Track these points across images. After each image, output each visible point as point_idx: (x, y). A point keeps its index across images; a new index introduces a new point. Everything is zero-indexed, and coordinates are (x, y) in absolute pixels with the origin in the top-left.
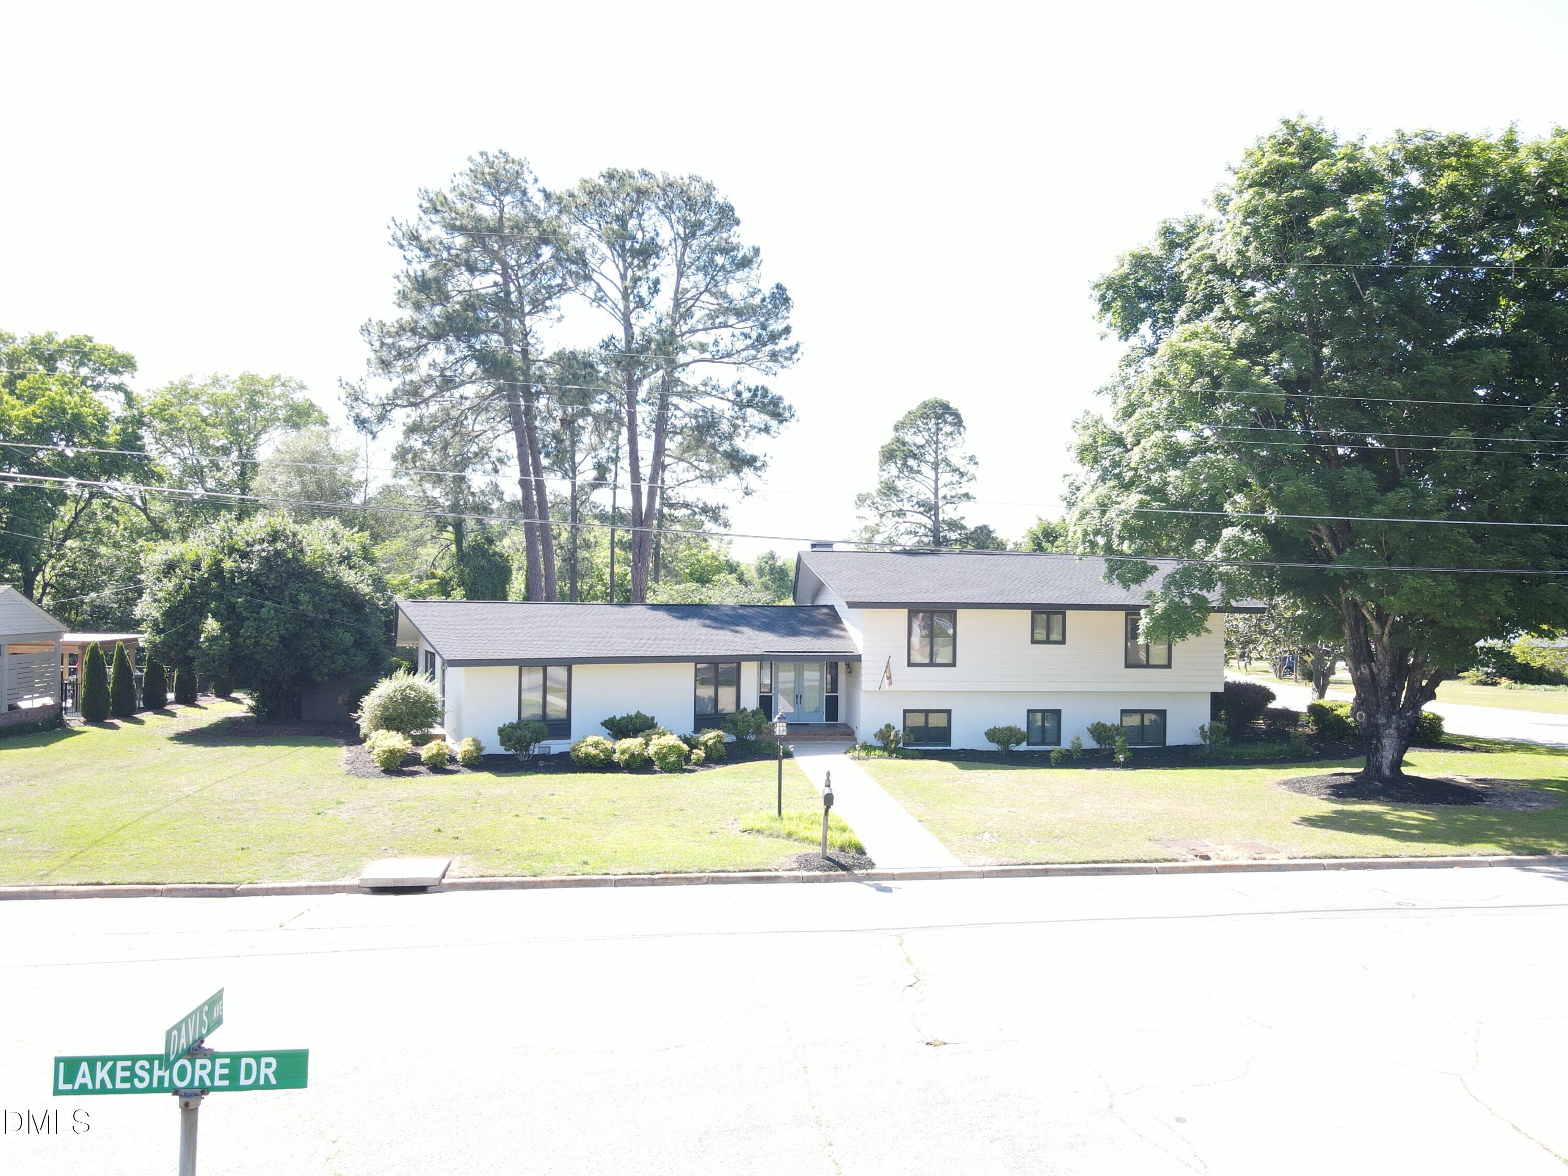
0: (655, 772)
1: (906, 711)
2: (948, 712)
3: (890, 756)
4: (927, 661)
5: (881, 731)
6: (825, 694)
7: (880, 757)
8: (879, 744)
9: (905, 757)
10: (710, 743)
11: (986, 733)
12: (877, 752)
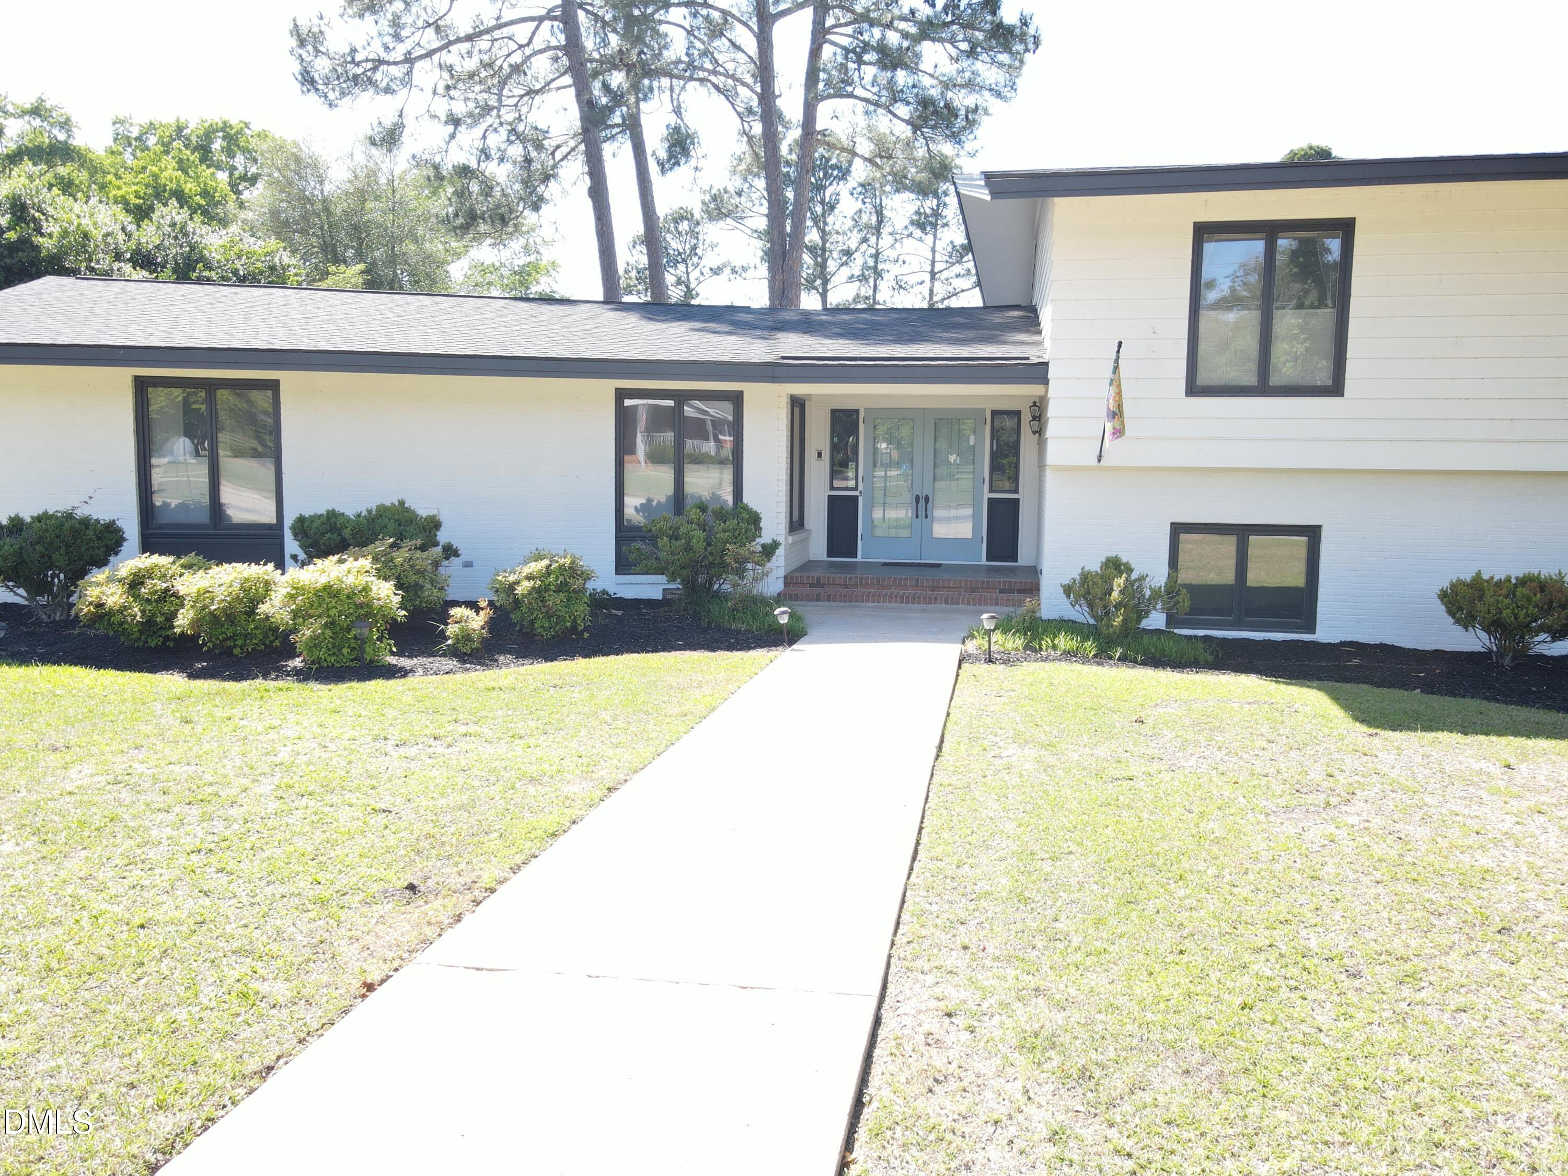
0: (282, 673)
1: (1178, 529)
2: (1312, 533)
3: (1102, 656)
4: (1251, 379)
5: (1085, 577)
6: (987, 495)
7: (1069, 655)
8: (1080, 614)
9: (1156, 661)
10: (524, 588)
11: (1443, 596)
12: (1064, 642)
